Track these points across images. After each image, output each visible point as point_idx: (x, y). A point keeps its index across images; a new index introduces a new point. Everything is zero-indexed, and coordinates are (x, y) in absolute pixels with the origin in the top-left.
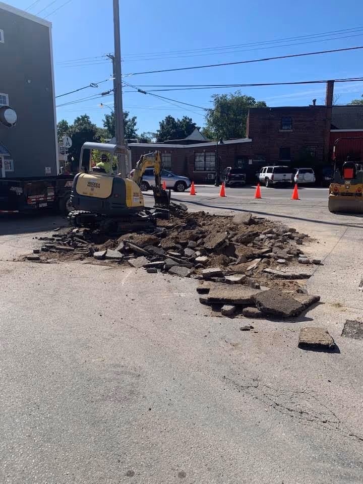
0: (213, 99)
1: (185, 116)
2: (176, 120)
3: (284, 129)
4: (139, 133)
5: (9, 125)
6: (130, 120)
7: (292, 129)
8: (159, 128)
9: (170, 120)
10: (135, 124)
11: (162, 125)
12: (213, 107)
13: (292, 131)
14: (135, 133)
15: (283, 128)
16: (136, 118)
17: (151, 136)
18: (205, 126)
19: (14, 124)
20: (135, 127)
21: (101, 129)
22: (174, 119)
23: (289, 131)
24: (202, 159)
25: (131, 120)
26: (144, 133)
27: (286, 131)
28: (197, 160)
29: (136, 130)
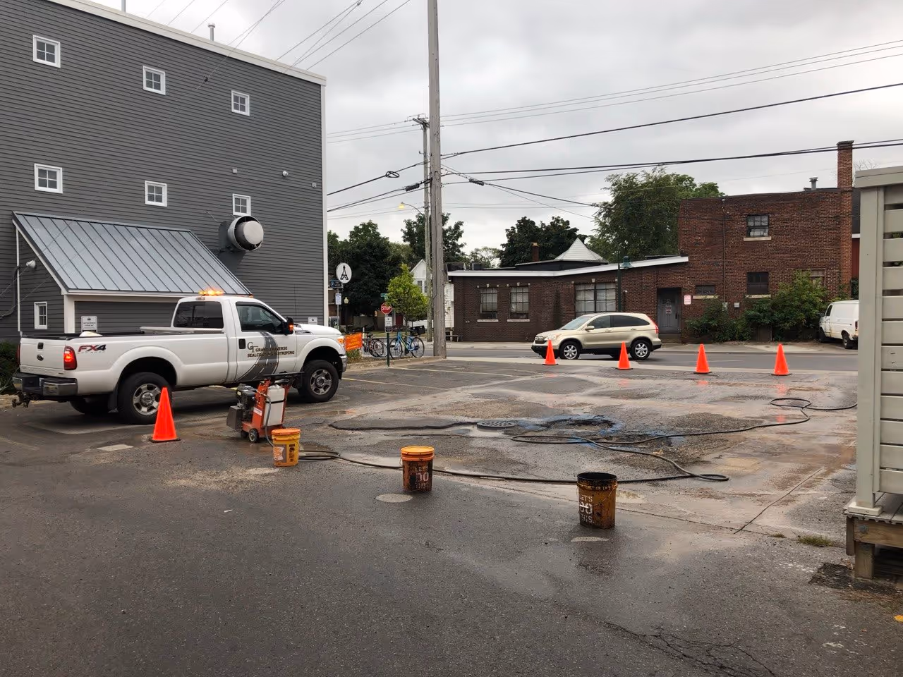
0: (609, 184)
1: (556, 217)
2: (538, 224)
3: (754, 237)
4: (467, 251)
5: (251, 247)
6: (450, 228)
7: (769, 235)
8: (506, 241)
9: (525, 225)
10: (460, 235)
11: (510, 234)
12: (610, 199)
13: (770, 238)
14: (459, 251)
15: (752, 234)
16: (461, 223)
17: (490, 254)
18: (595, 234)
19: (258, 245)
20: (460, 239)
21: (398, 246)
22: (533, 223)
23: (763, 239)
24: (590, 296)
25: (453, 228)
26: (477, 250)
27: (757, 239)
28: (580, 297)
29: (462, 246)
